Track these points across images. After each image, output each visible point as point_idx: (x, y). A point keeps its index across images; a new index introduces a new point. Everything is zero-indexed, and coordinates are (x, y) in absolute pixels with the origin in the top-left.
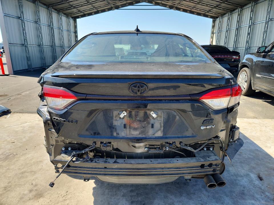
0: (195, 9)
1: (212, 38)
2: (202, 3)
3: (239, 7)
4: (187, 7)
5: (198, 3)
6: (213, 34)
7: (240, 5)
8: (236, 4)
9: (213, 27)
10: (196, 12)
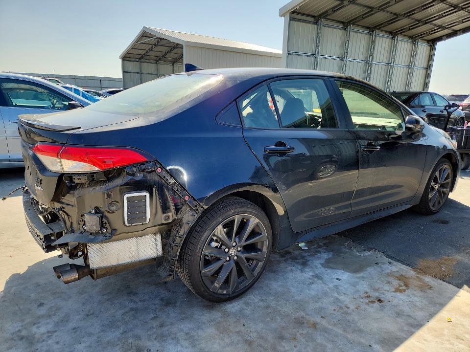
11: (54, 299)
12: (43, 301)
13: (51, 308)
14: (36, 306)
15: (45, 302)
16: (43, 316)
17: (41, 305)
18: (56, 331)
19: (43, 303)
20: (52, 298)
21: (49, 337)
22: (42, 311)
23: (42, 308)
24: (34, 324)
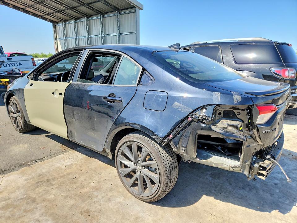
0: (33, 8)
1: (57, 44)
2: (43, 4)
3: (86, 17)
4: (21, 4)
5: (39, 3)
6: (57, 40)
7: (87, 15)
8: (82, 13)
9: (55, 32)
10: (32, 12)
11: (268, 182)
12: (274, 185)
13: (272, 180)
14: (278, 185)
15: (273, 184)
16: (277, 179)
17: (275, 184)
18: (275, 172)
19: (274, 184)
20: (268, 183)
21: (279, 172)
22: (276, 181)
23: (276, 182)
24: (283, 179)
